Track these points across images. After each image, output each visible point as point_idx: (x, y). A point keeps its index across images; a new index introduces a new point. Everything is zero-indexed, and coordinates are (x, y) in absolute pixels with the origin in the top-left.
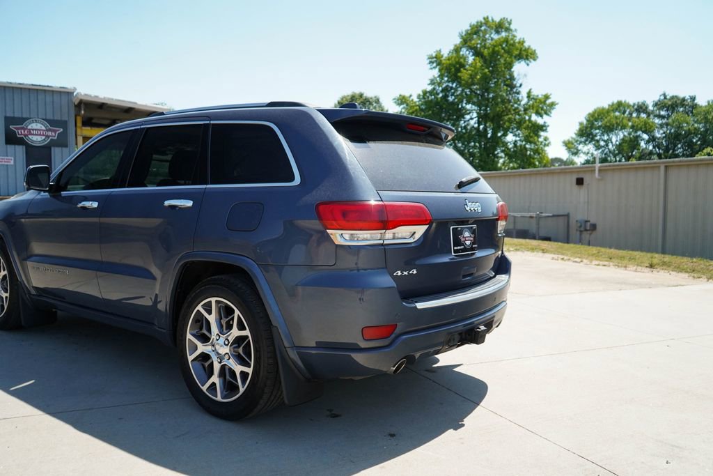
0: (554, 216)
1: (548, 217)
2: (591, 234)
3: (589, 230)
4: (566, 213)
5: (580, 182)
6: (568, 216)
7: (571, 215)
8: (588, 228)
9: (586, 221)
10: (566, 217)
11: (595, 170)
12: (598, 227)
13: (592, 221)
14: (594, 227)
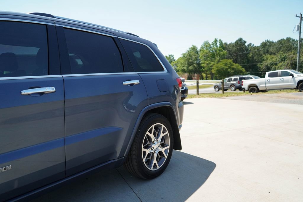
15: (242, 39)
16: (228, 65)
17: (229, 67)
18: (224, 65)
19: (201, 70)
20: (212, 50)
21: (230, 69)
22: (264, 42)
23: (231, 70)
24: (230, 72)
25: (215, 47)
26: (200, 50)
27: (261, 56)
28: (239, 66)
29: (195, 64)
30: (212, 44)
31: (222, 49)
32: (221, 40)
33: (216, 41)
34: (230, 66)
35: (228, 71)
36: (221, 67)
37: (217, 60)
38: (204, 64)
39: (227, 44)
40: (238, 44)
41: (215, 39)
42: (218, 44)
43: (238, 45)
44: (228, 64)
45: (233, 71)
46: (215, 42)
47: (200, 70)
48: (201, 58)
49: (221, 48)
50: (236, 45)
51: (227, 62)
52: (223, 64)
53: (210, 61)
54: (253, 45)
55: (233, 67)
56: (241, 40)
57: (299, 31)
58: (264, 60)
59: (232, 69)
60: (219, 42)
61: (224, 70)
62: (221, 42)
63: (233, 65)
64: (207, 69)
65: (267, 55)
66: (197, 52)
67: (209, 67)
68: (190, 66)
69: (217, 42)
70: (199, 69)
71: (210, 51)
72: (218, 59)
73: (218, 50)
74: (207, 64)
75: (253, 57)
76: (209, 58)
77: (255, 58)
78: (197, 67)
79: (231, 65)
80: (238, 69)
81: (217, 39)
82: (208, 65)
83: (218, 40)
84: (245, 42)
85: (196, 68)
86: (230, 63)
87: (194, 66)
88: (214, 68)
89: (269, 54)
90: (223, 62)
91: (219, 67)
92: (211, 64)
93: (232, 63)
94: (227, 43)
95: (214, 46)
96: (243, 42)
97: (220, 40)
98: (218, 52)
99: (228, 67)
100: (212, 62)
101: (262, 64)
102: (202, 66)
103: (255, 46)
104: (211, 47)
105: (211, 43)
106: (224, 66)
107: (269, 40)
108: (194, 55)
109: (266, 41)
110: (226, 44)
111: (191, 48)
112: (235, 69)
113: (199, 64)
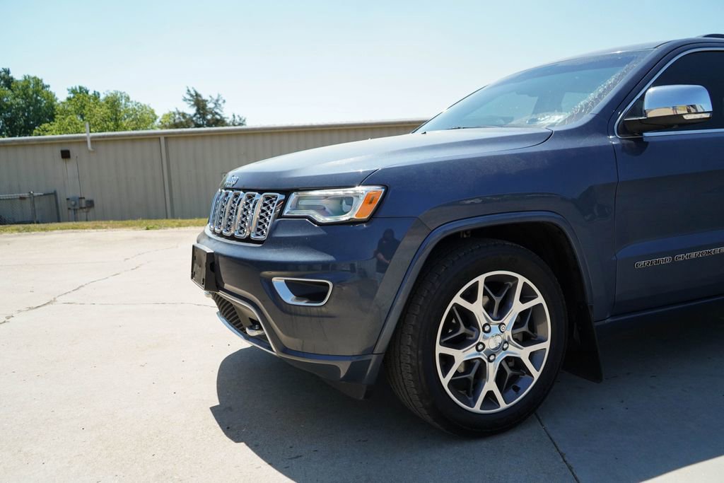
0: (45, 195)
1: (41, 195)
2: (87, 212)
3: (85, 208)
4: (53, 192)
5: (66, 155)
6: (55, 194)
7: (58, 193)
8: (84, 206)
9: (81, 198)
10: (53, 196)
11: (86, 142)
12: (95, 205)
13: (88, 197)
14: (91, 204)
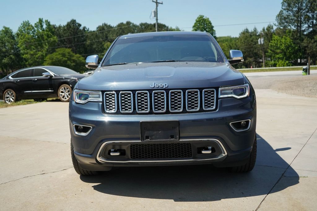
15: (75, 21)
16: (67, 56)
17: (69, 59)
18: (61, 55)
19: (23, 63)
20: (36, 35)
21: (70, 61)
22: (100, 26)
23: (71, 63)
24: (71, 65)
25: (41, 31)
26: (18, 35)
27: (101, 43)
28: (80, 57)
29: (11, 54)
30: (36, 27)
31: (52, 34)
32: (49, 21)
33: (41, 22)
34: (69, 57)
35: (68, 63)
36: (57, 58)
37: (45, 49)
38: (26, 55)
39: (56, 27)
40: (70, 27)
41: (40, 19)
42: (45, 26)
43: (71, 29)
44: (67, 54)
45: (74, 64)
46: (39, 24)
47: (21, 63)
48: (21, 46)
49: (49, 33)
50: (68, 29)
51: (64, 51)
52: (59, 54)
53: (34, 51)
54: (87, 29)
55: (74, 58)
56: (73, 21)
57: (156, 17)
58: (104, 49)
59: (72, 61)
60: (46, 25)
61: (62, 62)
62: (48, 23)
63: (73, 56)
64: (32, 62)
65: (107, 43)
66: (13, 37)
67: (36, 59)
68: (5, 58)
69: (43, 24)
70: (18, 62)
71: (33, 36)
72: (47, 47)
73: (45, 35)
74: (32, 55)
75: (91, 44)
76: (34, 46)
77: (94, 46)
78: (16, 60)
79: (71, 56)
80: (80, 61)
81: (42, 19)
82: (33, 57)
83: (44, 20)
84: (80, 25)
85: (13, 61)
86: (69, 53)
87: (11, 58)
88: (48, 60)
89: (109, 41)
90: (60, 52)
91: (55, 58)
92: (38, 55)
93: (71, 53)
94: (55, 25)
95: (39, 29)
96: (77, 25)
97: (47, 21)
98: (45, 37)
99: (66, 59)
100: (38, 52)
101: (103, 54)
102: (22, 58)
103: (90, 30)
104: (35, 31)
105: (34, 25)
106: (61, 58)
107: (107, 24)
108: (9, 42)
109: (104, 25)
110: (54, 27)
111: (3, 31)
112: (76, 61)
113: (18, 55)
